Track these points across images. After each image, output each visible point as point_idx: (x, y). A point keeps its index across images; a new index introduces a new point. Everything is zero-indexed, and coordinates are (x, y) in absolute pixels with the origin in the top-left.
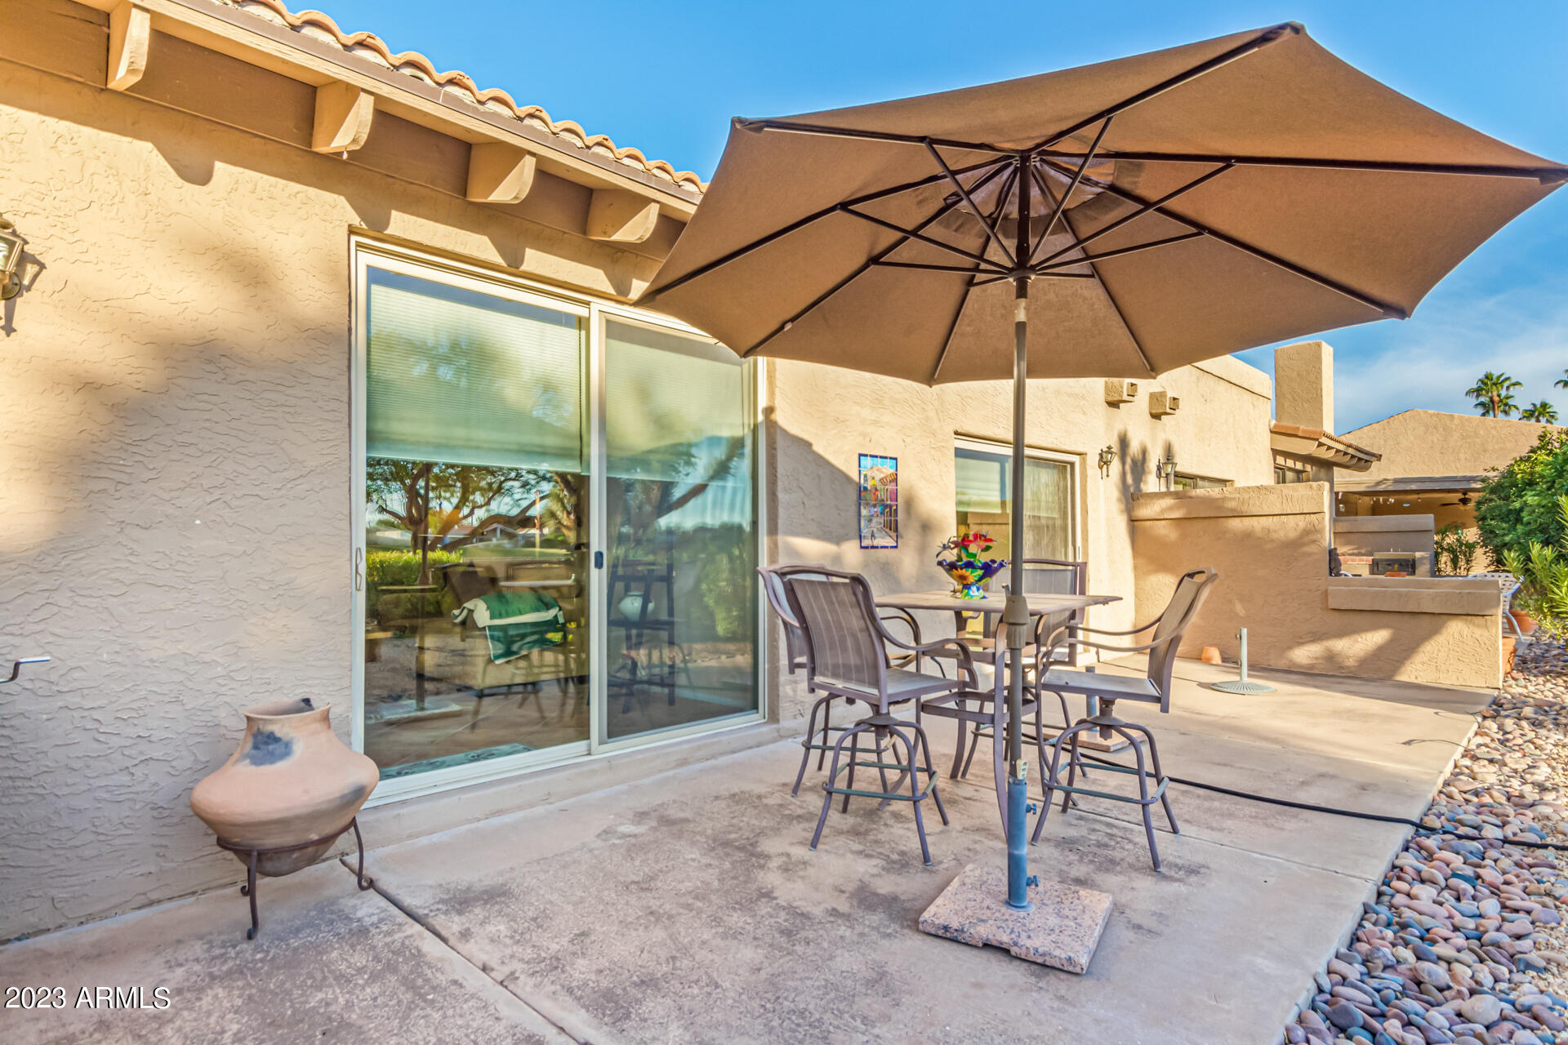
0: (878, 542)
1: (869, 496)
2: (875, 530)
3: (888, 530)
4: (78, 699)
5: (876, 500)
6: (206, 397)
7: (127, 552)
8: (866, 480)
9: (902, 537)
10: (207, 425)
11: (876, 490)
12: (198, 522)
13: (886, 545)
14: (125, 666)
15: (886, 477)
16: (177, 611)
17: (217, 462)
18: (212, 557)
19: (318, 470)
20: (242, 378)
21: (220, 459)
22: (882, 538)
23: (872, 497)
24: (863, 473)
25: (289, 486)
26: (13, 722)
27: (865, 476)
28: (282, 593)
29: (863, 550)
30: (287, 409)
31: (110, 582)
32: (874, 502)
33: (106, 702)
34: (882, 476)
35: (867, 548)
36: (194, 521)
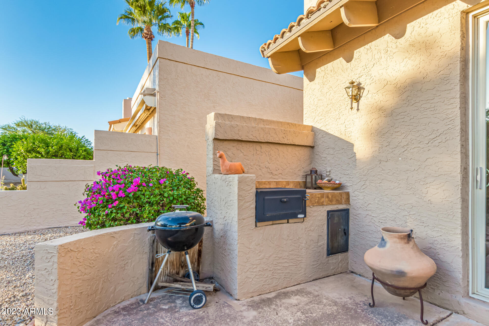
4: (370, 213)
6: (403, 114)
7: (382, 169)
10: (403, 123)
12: (400, 159)
14: (381, 205)
16: (394, 190)
17: (406, 137)
18: (404, 171)
19: (444, 133)
20: (415, 102)
21: (407, 135)
25: (432, 141)
26: (359, 216)
28: (428, 186)
30: (431, 109)
31: (378, 179)
33: (377, 215)
36: (399, 158)
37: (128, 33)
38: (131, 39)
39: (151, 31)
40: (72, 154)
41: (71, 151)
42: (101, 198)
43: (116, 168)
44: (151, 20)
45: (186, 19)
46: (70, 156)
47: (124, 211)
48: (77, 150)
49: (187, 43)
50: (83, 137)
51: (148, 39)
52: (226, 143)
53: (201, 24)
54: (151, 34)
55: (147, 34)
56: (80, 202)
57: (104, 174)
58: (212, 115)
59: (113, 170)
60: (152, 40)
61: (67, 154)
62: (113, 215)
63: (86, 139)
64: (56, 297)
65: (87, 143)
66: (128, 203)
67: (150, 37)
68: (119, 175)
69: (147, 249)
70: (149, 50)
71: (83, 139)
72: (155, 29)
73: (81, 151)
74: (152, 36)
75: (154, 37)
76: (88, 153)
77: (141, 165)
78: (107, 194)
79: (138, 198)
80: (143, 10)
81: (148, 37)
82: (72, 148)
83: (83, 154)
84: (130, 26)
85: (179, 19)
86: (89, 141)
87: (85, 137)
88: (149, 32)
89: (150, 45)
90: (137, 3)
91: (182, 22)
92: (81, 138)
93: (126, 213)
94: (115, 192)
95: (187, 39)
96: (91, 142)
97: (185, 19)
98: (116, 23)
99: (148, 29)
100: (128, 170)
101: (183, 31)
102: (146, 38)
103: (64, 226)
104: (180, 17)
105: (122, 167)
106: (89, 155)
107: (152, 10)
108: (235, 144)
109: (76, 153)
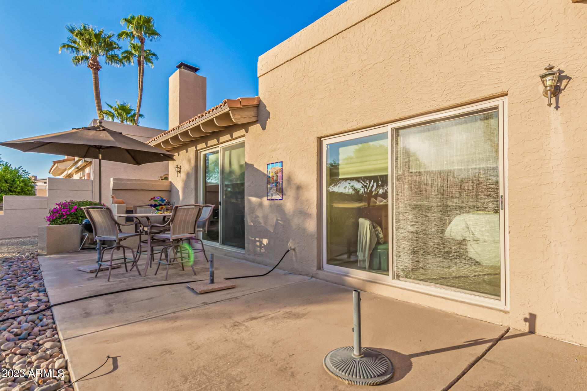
0: (274, 197)
1: (271, 180)
2: (273, 193)
3: (278, 193)
5: (273, 181)
8: (269, 174)
9: (285, 195)
11: (273, 177)
13: (277, 199)
15: (277, 171)
22: (276, 196)
23: (272, 180)
24: (268, 171)
27: (269, 172)
29: (269, 201)
32: (272, 182)
34: (276, 170)
35: (269, 200)
37: (71, 60)
38: (74, 66)
39: (97, 62)
40: (8, 185)
41: (6, 182)
42: (58, 215)
43: (65, 202)
44: (97, 51)
45: (138, 49)
46: (6, 187)
47: (69, 220)
48: (14, 181)
49: (138, 73)
50: (19, 168)
51: (94, 69)
52: (119, 191)
53: (154, 55)
54: (98, 65)
55: (93, 65)
56: (47, 217)
57: (58, 205)
58: (112, 179)
59: (63, 202)
60: (98, 70)
61: (2, 186)
62: (64, 222)
63: (23, 170)
64: (46, 242)
65: (24, 173)
66: (71, 216)
67: (96, 67)
68: (67, 205)
69: (80, 233)
70: (95, 80)
71: (20, 169)
72: (102, 59)
73: (18, 182)
74: (99, 66)
75: (101, 68)
76: (25, 185)
77: (78, 200)
78: (61, 213)
79: (76, 215)
80: (88, 42)
81: (94, 68)
82: (8, 179)
83: (20, 185)
84: (74, 54)
85: (129, 49)
86: (27, 171)
87: (21, 168)
88: (95, 63)
89: (97, 76)
90: (81, 36)
91: (133, 51)
92: (17, 169)
93: (70, 221)
94: (65, 212)
95: (138, 69)
96: (29, 173)
97: (136, 49)
98: (58, 51)
99: (95, 60)
100: (71, 202)
101: (134, 61)
102: (92, 68)
103: (28, 236)
104: (131, 48)
105: (68, 201)
106: (26, 186)
107: (98, 42)
108: (124, 191)
109: (12, 184)
